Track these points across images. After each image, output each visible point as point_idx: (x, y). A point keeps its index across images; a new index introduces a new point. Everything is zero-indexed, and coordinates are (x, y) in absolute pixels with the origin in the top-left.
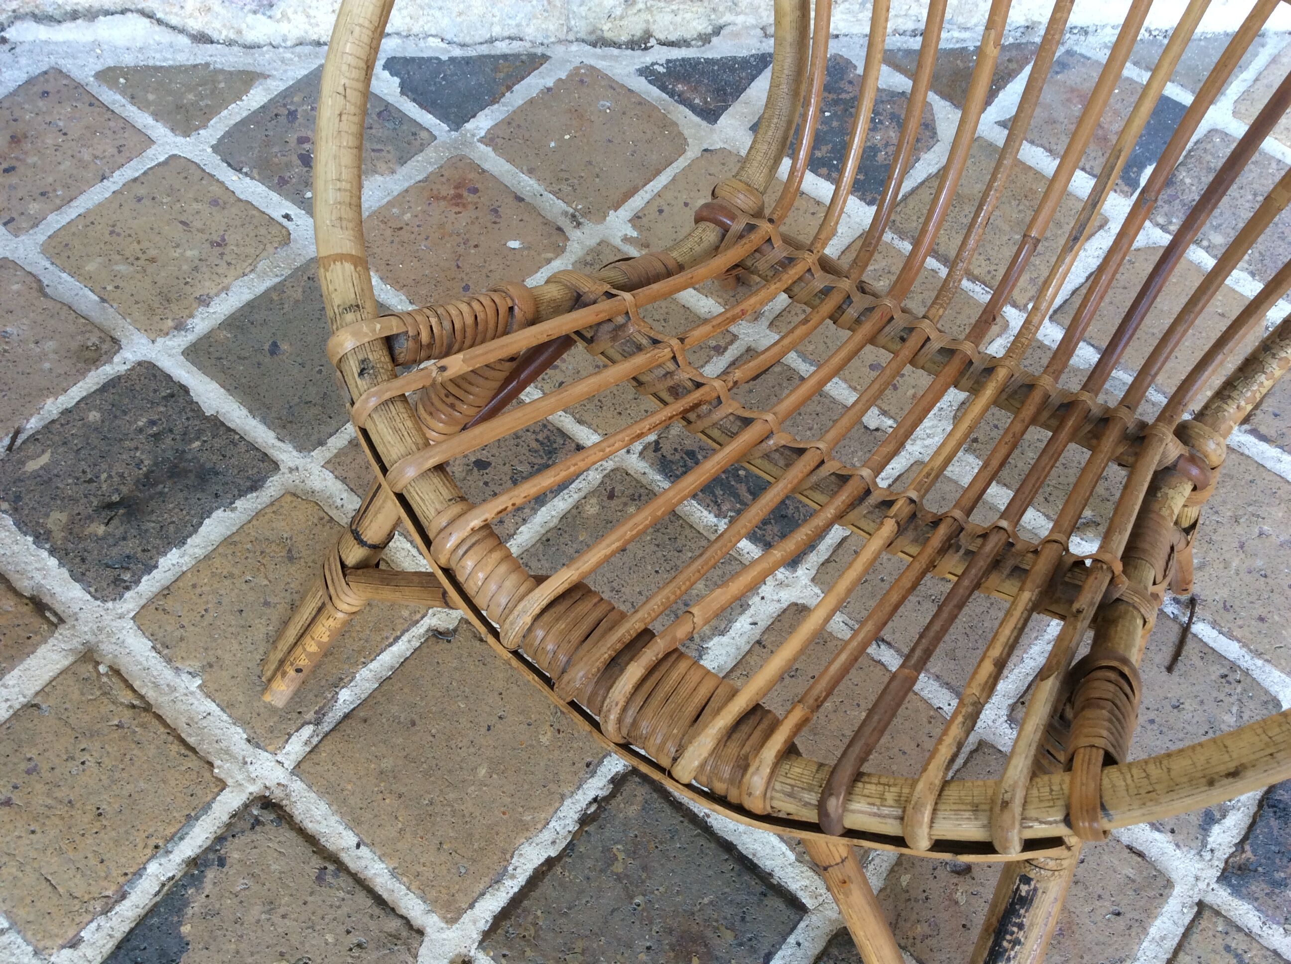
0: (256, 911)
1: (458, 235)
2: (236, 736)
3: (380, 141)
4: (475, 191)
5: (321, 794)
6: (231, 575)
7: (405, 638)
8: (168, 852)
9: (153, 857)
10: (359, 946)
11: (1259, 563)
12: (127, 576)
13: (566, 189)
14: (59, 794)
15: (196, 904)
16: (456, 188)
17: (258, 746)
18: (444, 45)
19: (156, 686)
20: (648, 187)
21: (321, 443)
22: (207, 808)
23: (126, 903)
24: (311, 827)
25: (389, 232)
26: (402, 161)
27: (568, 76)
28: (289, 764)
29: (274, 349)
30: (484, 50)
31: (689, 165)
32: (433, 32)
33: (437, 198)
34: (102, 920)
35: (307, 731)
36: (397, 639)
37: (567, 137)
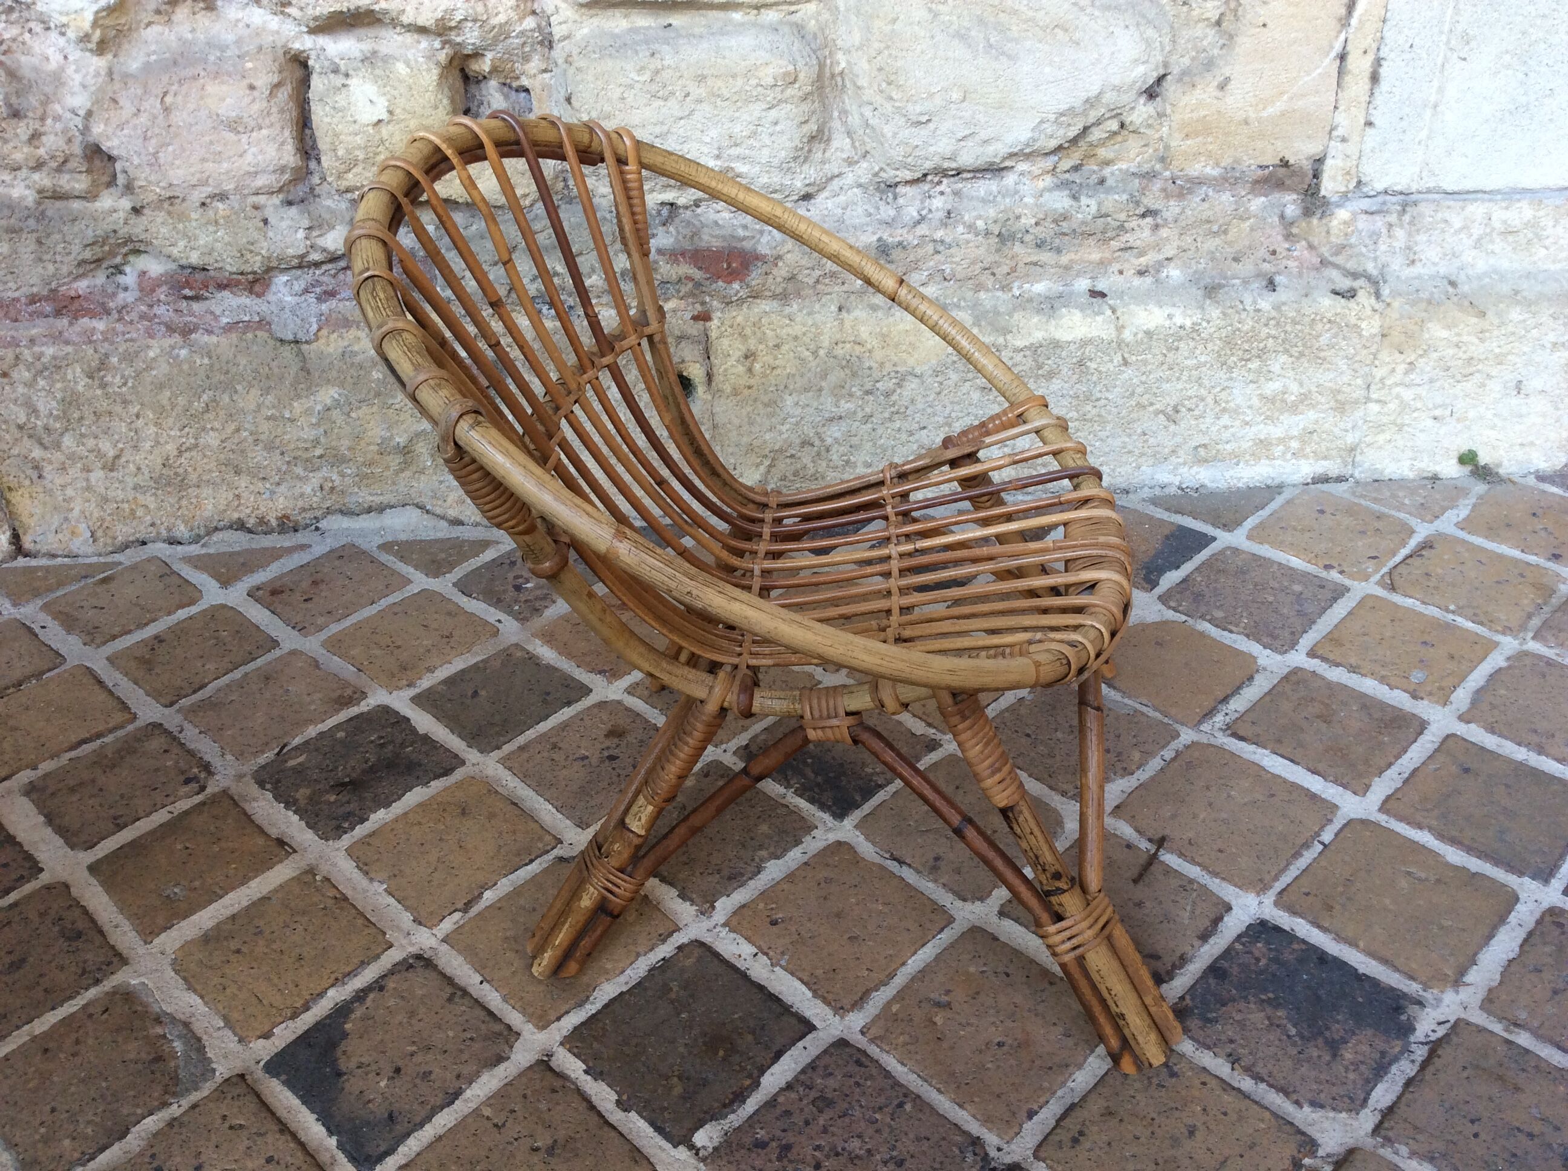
0: (401, 1017)
2: (407, 918)
5: (459, 952)
6: (420, 823)
7: (537, 861)
8: (344, 984)
9: (333, 985)
10: (472, 1039)
11: (1224, 815)
12: (346, 825)
14: (274, 947)
15: (359, 1012)
17: (420, 924)
19: (354, 889)
21: (499, 748)
22: (377, 957)
23: (309, 1013)
24: (448, 971)
28: (440, 936)
29: (475, 694)
34: (290, 1023)
35: (457, 916)
36: (531, 861)
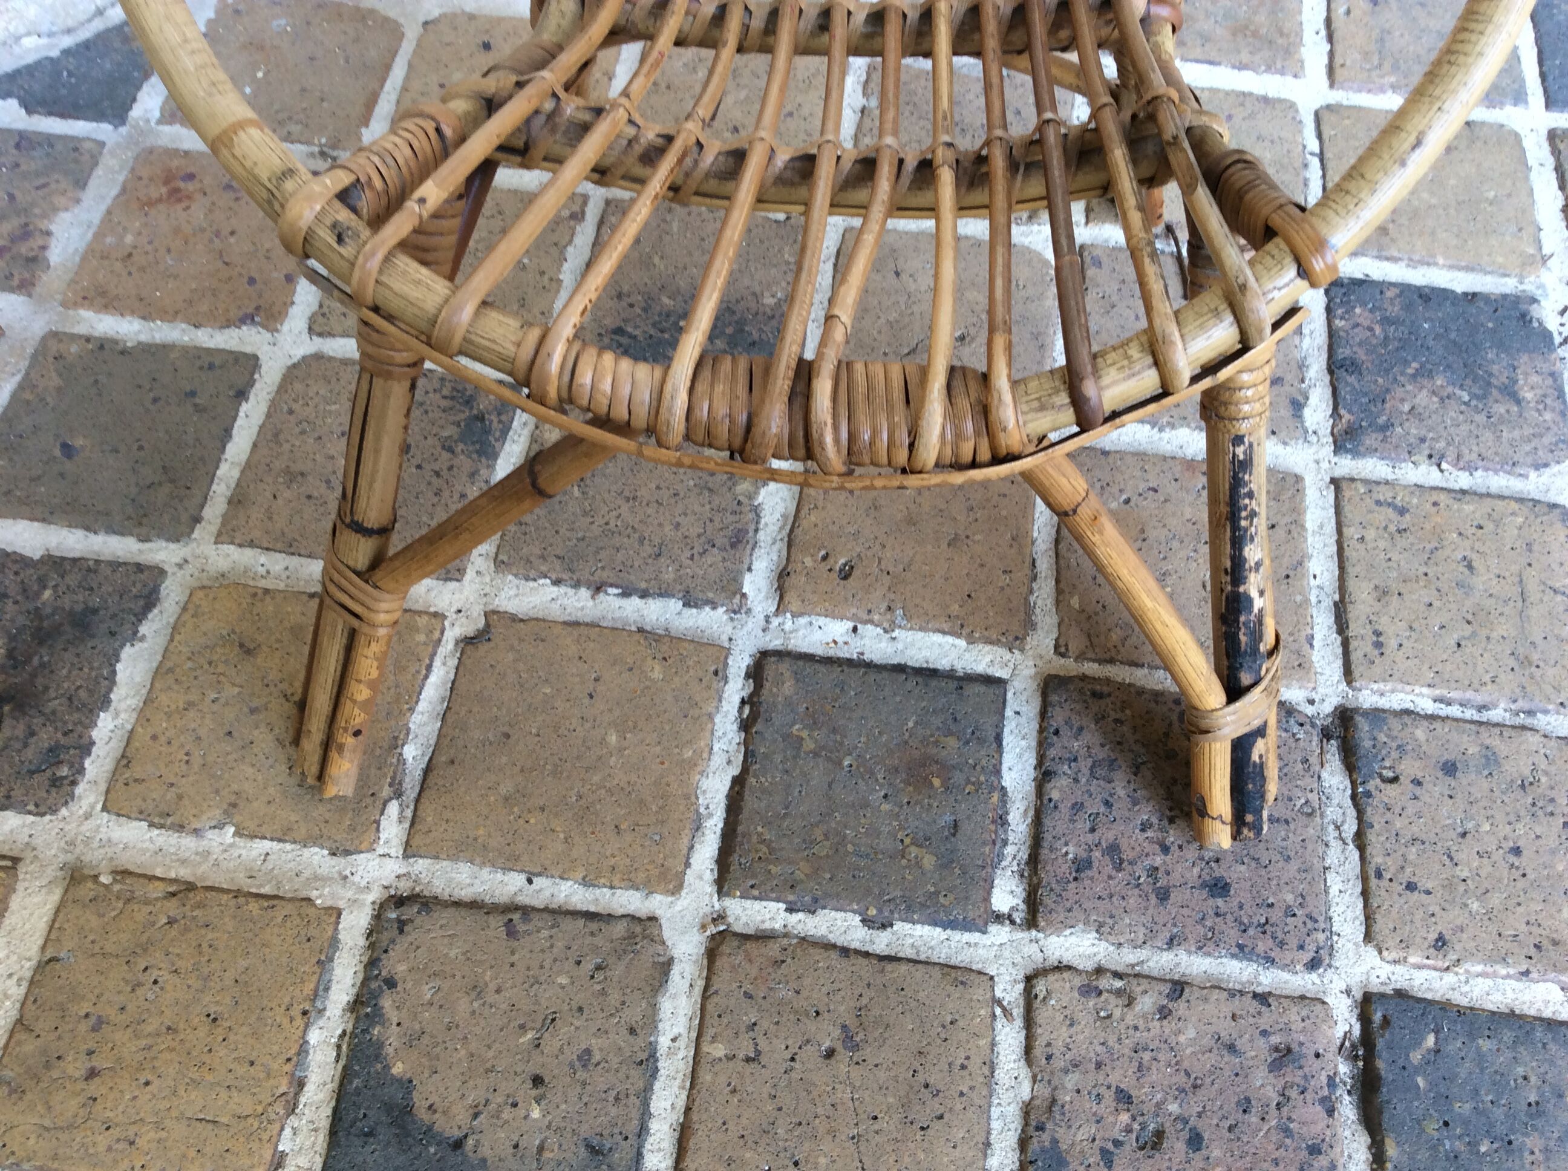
0: (464, 1005)
1: (203, 230)
2: (317, 857)
3: (38, 174)
4: (191, 177)
5: (454, 858)
6: (190, 705)
7: (437, 662)
8: (321, 1012)
9: (307, 1026)
10: (599, 968)
12: (64, 771)
13: (295, 129)
14: (150, 1029)
15: (392, 1039)
16: (166, 182)
17: (347, 853)
18: (44, 41)
19: (184, 862)
20: (388, 86)
21: (197, 520)
22: (334, 943)
23: (310, 1089)
24: (466, 894)
25: (118, 266)
26: (81, 183)
27: (217, 12)
28: (396, 850)
29: (68, 450)
30: (98, 25)
31: (418, 45)
32: (22, 30)
33: (151, 203)
34: (293, 1121)
35: (393, 808)
36: (429, 668)
37: (260, 75)
